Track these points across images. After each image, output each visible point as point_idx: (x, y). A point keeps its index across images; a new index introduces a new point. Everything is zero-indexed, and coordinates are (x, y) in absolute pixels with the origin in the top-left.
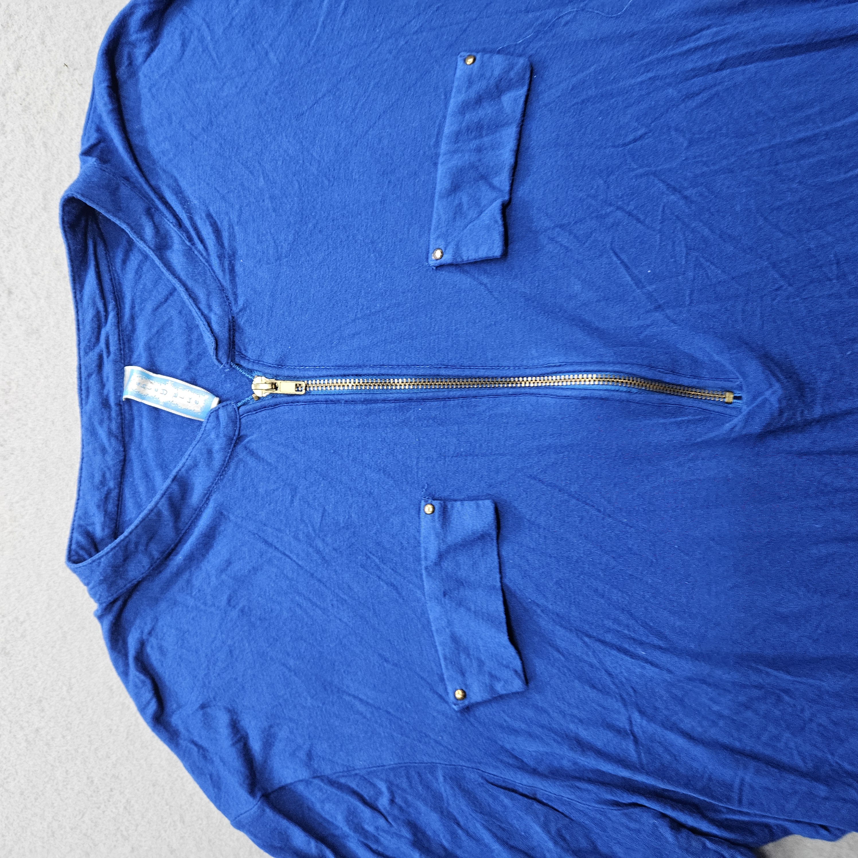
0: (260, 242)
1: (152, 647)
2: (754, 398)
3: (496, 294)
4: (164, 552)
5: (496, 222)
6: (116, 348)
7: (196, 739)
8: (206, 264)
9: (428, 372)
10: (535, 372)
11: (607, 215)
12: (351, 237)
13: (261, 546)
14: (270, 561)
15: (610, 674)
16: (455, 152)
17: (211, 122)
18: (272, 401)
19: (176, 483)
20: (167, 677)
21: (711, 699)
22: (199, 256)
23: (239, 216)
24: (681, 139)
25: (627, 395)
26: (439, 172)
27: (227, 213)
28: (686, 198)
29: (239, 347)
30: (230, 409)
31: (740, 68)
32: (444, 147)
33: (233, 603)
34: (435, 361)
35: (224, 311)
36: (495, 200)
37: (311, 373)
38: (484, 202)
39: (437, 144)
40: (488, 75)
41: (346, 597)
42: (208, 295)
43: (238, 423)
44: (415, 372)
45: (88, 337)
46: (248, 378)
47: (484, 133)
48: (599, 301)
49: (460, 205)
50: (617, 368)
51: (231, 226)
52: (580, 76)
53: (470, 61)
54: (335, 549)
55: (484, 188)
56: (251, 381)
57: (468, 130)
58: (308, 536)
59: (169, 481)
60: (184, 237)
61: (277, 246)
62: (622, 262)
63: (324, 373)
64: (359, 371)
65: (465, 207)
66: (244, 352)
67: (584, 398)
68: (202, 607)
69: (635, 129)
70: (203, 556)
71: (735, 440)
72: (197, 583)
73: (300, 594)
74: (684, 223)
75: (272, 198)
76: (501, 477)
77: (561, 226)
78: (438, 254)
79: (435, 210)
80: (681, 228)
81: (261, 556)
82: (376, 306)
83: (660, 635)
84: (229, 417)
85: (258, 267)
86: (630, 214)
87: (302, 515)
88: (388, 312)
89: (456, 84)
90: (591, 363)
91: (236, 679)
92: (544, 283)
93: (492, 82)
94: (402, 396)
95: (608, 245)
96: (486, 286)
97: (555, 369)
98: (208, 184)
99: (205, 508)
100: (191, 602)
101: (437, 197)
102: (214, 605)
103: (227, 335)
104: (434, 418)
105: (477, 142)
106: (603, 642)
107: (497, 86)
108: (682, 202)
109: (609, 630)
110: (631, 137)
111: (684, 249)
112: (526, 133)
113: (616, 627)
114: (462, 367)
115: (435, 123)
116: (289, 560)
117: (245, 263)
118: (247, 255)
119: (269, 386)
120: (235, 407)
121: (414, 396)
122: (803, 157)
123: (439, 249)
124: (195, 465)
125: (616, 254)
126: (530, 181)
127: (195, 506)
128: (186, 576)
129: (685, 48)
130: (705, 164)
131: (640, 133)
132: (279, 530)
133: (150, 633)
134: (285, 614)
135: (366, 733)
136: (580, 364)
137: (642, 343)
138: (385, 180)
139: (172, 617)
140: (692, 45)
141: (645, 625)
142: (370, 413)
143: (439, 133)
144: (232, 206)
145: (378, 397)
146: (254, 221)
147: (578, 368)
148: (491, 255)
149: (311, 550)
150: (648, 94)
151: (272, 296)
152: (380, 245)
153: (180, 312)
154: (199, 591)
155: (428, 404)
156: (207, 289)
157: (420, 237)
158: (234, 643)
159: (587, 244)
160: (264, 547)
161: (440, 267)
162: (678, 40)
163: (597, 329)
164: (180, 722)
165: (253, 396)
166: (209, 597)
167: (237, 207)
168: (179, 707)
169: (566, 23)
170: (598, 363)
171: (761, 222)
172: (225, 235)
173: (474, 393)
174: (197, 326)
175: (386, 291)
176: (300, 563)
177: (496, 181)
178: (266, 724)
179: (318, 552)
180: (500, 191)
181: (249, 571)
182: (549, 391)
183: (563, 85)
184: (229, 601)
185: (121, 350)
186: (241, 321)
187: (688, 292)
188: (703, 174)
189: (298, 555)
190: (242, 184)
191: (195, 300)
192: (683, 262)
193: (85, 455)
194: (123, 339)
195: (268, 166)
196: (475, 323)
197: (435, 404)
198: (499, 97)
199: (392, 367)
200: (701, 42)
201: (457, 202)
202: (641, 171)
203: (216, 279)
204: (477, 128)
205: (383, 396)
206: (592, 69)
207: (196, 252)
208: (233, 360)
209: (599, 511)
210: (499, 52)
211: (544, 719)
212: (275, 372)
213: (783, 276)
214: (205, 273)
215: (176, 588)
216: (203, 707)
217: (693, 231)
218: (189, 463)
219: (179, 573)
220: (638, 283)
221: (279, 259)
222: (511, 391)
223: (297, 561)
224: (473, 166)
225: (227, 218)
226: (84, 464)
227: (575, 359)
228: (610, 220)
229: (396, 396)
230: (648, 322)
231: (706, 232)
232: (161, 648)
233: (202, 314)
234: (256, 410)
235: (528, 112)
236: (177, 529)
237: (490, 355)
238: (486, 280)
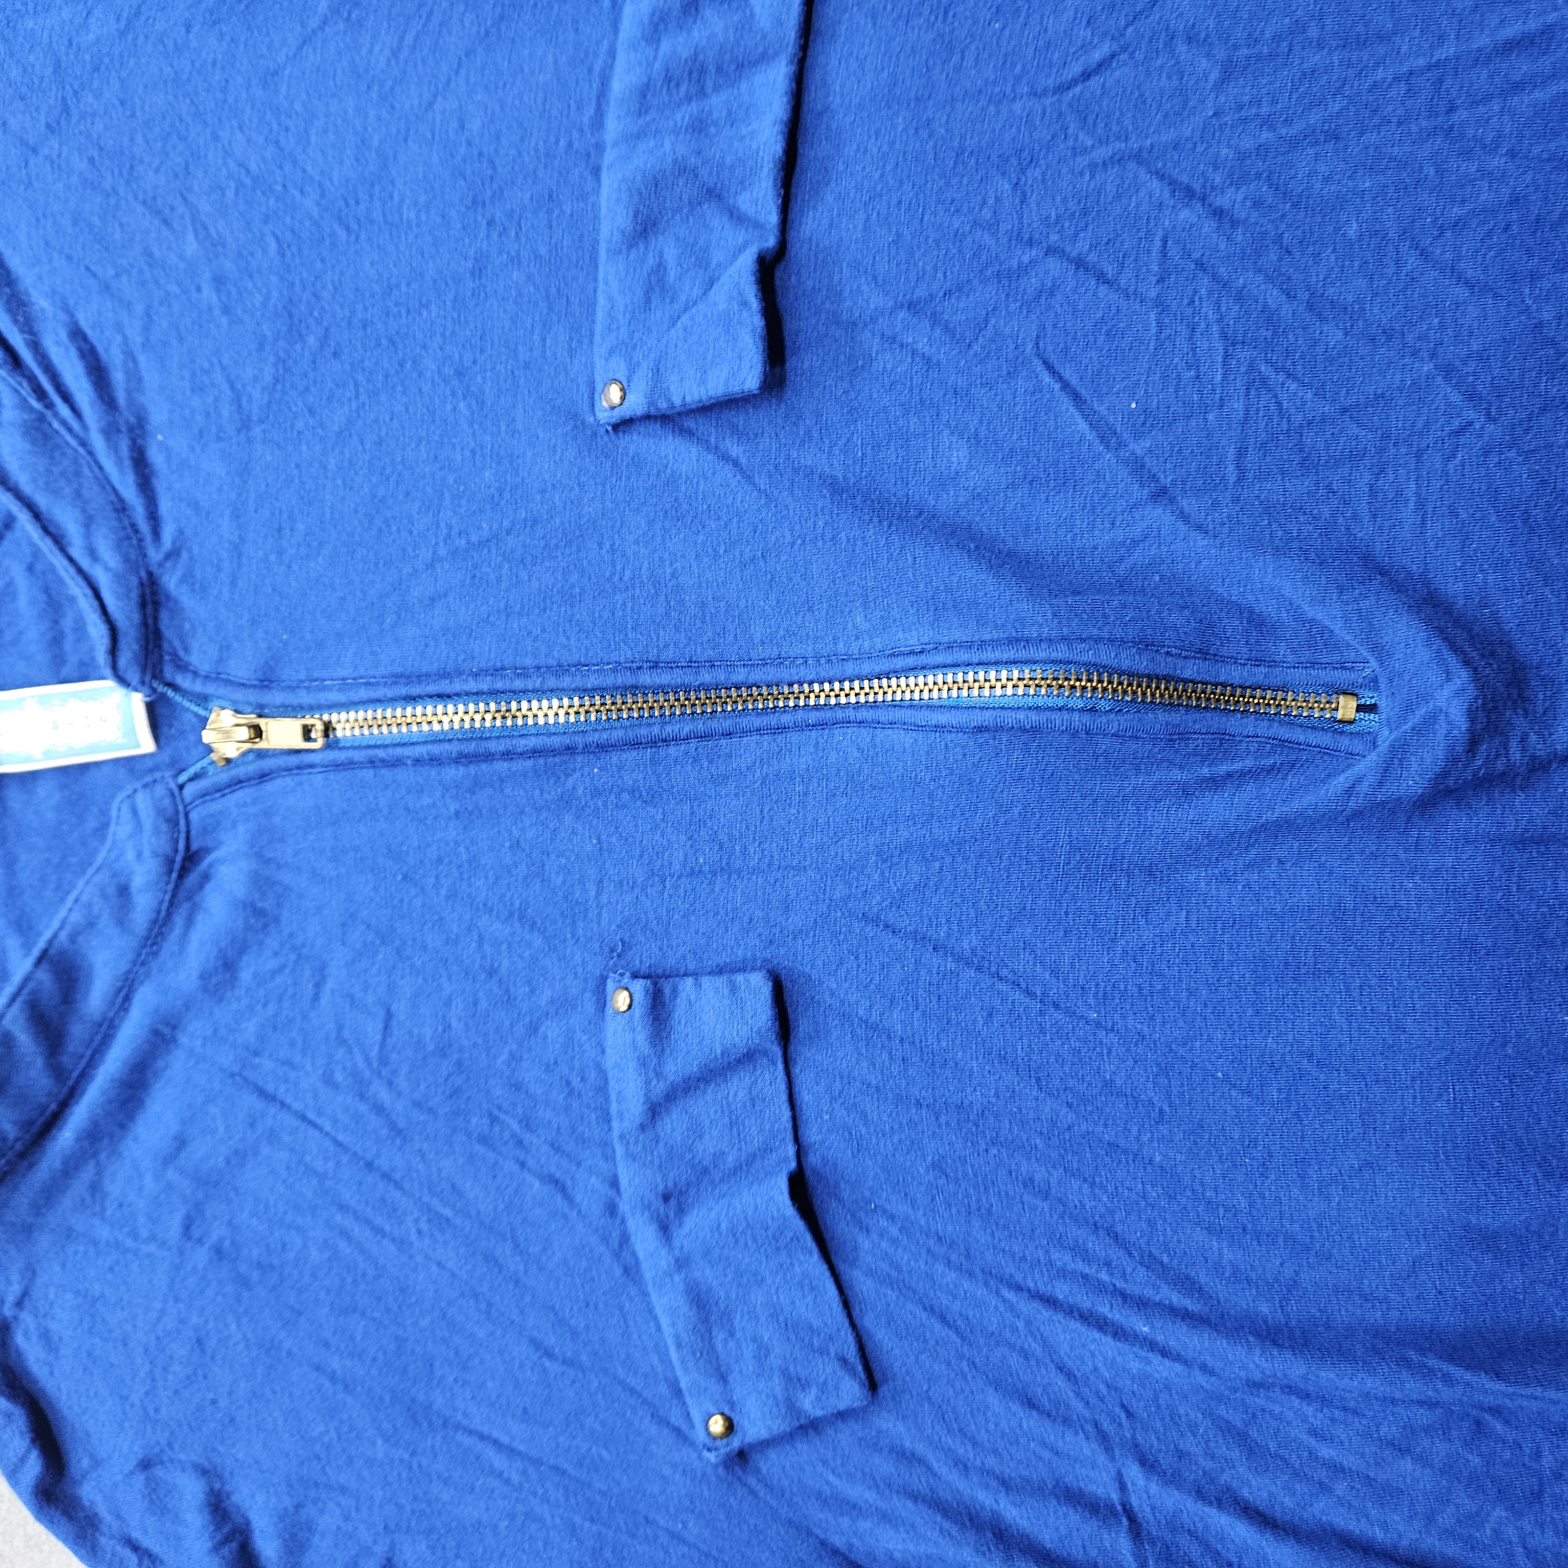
0: (198, 389)
1: (26, 1334)
2: (1408, 709)
3: (762, 482)
4: (30, 1123)
5: (745, 304)
7: (136, 1535)
8: (81, 450)
9: (609, 681)
10: (866, 668)
11: (1023, 270)
12: (408, 366)
13: (250, 1101)
14: (272, 1136)
15: (1069, 1375)
16: (640, 135)
17: (66, 109)
18: (253, 767)
19: (45, 966)
20: (64, 1398)
21: (1314, 1432)
22: (63, 431)
23: (146, 329)
24: (1204, 64)
25: (1086, 718)
26: (605, 190)
27: (118, 327)
28: (1218, 213)
29: (170, 642)
30: (160, 790)
32: (613, 126)
33: (196, 1232)
34: (625, 654)
35: (126, 559)
36: (741, 249)
37: (334, 696)
38: (717, 256)
39: (598, 122)
41: (447, 1212)
42: (88, 523)
43: (182, 822)
44: (578, 682)
46: (196, 715)
47: (709, 84)
48: (1012, 486)
49: (660, 267)
50: (1061, 652)
51: (130, 356)
54: (417, 1104)
55: (717, 220)
56: (204, 721)
57: (668, 79)
58: (355, 1074)
59: (28, 963)
60: (25, 390)
61: (237, 399)
62: (1066, 386)
63: (363, 694)
64: (444, 686)
65: (672, 273)
66: (181, 653)
67: (980, 729)
68: (129, 1243)
69: (1085, 47)
70: (122, 1126)
71: (1357, 814)
72: (113, 1188)
73: (343, 1208)
74: (1215, 277)
75: (219, 281)
76: (795, 921)
77: (912, 306)
78: (614, 393)
79: (601, 286)
80: (1210, 293)
81: (252, 1125)
82: (480, 528)
83: (1188, 1284)
84: (160, 811)
85: (198, 449)
86: (1079, 263)
87: (340, 1028)
88: (511, 542)
90: (995, 643)
91: (214, 1402)
92: (877, 447)
94: (548, 741)
95: (1029, 347)
96: (736, 463)
97: (911, 661)
98: (69, 258)
99: (122, 1020)
100: (104, 1233)
101: (603, 255)
102: (153, 1237)
103: (136, 617)
104: (633, 791)
105: (693, 108)
106: (1050, 1302)
108: (1209, 226)
109: (1063, 1273)
110: (1076, 69)
111: (1219, 346)
112: (814, 78)
113: (1080, 1266)
114: (692, 664)
115: (590, 70)
116: (316, 1133)
117: (171, 443)
118: (171, 422)
119: (244, 733)
120: (173, 786)
121: (579, 740)
122: (1517, 87)
123: (615, 380)
124: (91, 924)
125: (1049, 367)
126: (829, 198)
127: (97, 1017)
128: (87, 1174)
130: (1267, 123)
131: (1097, 56)
132: (288, 1063)
133: (19, 1304)
134: (315, 1255)
135: (512, 1516)
136: (968, 645)
137: (1123, 585)
138: (480, 218)
139: (64, 1266)
141: (1150, 1262)
142: (476, 785)
143: (602, 95)
144: (129, 306)
145: (493, 746)
146: (181, 339)
147: (963, 656)
148: (736, 388)
149: (363, 1108)
151: (236, 516)
152: (479, 378)
153: (30, 568)
154: (121, 1205)
155: (614, 758)
156: (84, 511)
157: (571, 352)
158: (206, 1321)
159: (977, 348)
160: (258, 1104)
161: (623, 425)
163: (1011, 554)
164: (98, 1499)
165: (213, 756)
166: (142, 1220)
167: (139, 309)
168: (97, 1463)
170: (1011, 641)
171: (1412, 261)
172: (118, 377)
173: (727, 724)
174: (72, 600)
175: (501, 492)
176: (341, 1138)
177: (744, 202)
178: (288, 1502)
179: (379, 1109)
180: (757, 225)
181: (228, 1161)
182: (899, 714)
184: (187, 1229)
186: (171, 581)
187: (1231, 453)
188: (1261, 150)
189: (335, 1121)
190: (148, 253)
191: (59, 541)
192: (1219, 378)
195: (204, 206)
196: (716, 555)
197: (631, 756)
199: (523, 673)
201: (651, 261)
202: (1103, 153)
203: (105, 483)
204: (690, 73)
205: (502, 746)
207: (56, 425)
208: (157, 675)
209: (1029, 993)
211: (920, 1481)
212: (252, 696)
213: (1472, 396)
214: (78, 474)
215: (67, 1201)
216: (146, 1465)
217: (1240, 297)
218: (76, 917)
219: (71, 1167)
220: (1107, 435)
221: (245, 425)
222: (813, 717)
223: (333, 1133)
224: (682, 169)
225: (119, 339)
227: (958, 635)
228: (1032, 283)
229: (532, 742)
230: (1137, 531)
231: (1274, 297)
232: (45, 1336)
233: (80, 571)
234: (221, 790)
235: (817, 24)
236: (57, 1071)
237: (758, 632)
238: (735, 450)
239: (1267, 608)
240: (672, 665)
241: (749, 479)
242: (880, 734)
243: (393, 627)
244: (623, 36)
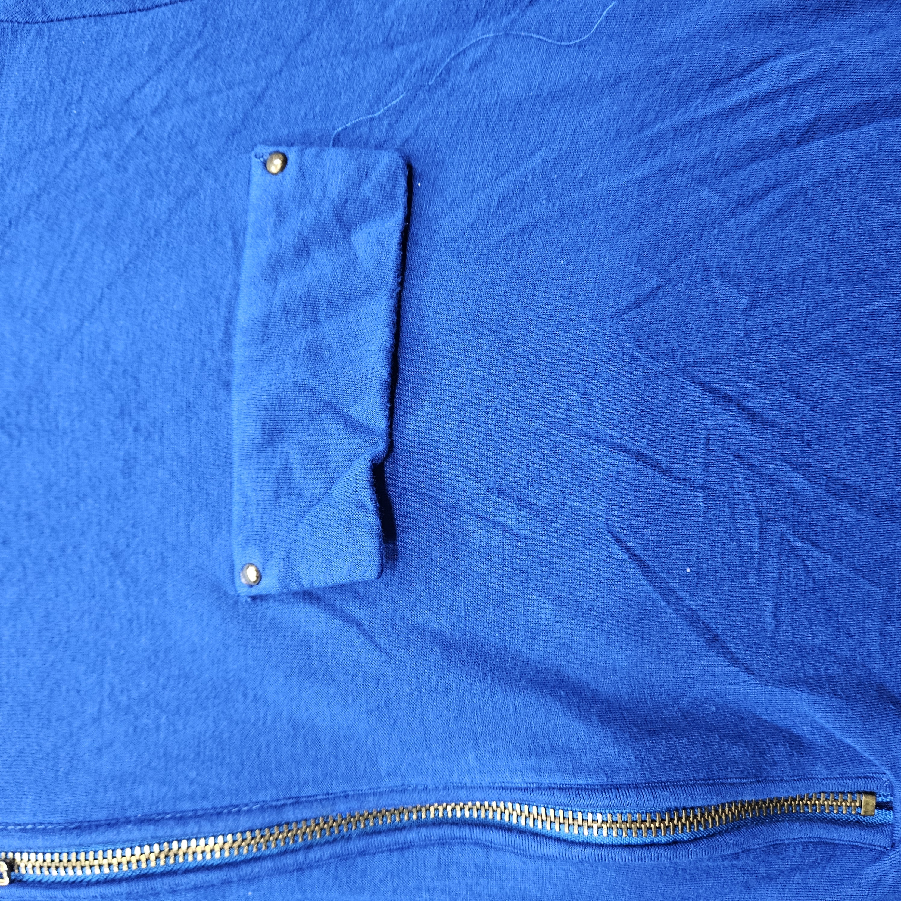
3: (382, 641)
5: (362, 506)
12: (70, 550)
16: (263, 361)
24: (734, 294)
26: (235, 406)
28: (752, 416)
31: (848, 135)
32: (239, 352)
34: (271, 792)
36: (356, 456)
37: (17, 841)
38: (335, 459)
39: (227, 343)
40: (317, 194)
44: (231, 826)
47: (322, 316)
49: (287, 469)
52: (514, 175)
53: (276, 165)
55: (333, 428)
57: (286, 312)
62: (633, 555)
65: (297, 473)
69: (637, 281)
74: (751, 467)
77: (500, 492)
78: (251, 574)
79: (236, 485)
80: (747, 478)
82: (139, 685)
86: (639, 456)
89: (251, 217)
92: (477, 607)
93: (327, 206)
95: (601, 524)
96: (359, 625)
101: (236, 457)
105: (309, 334)
107: (339, 217)
108: (743, 426)
110: (629, 297)
111: (755, 520)
112: (411, 304)
114: (329, 796)
115: (218, 300)
121: (235, 874)
123: (252, 564)
125: (617, 540)
126: (428, 405)
129: (731, 101)
131: (646, 287)
138: (127, 425)
140: (745, 94)
143: (229, 321)
145: (159, 885)
148: (357, 577)
150: (659, 202)
152: (133, 561)
157: (212, 537)
159: (557, 525)
161: (260, 598)
162: (713, 86)
169: (475, 65)
173: (360, 845)
175: (156, 653)
177: (357, 411)
180: (369, 431)
183: (480, 198)
187: (770, 607)
192: (756, 547)
198: (347, 237)
200: (764, 87)
201: (278, 464)
204: (305, 306)
205: (166, 885)
206: (537, 160)
210: (337, 142)
220: (668, 595)
222: (434, 834)
229: (193, 880)
235: (410, 262)
237: (384, 764)
238: (359, 614)
239: (804, 731)
240: (311, 800)
241: (371, 638)
242: (493, 855)
243: (67, 774)
244: (245, 276)
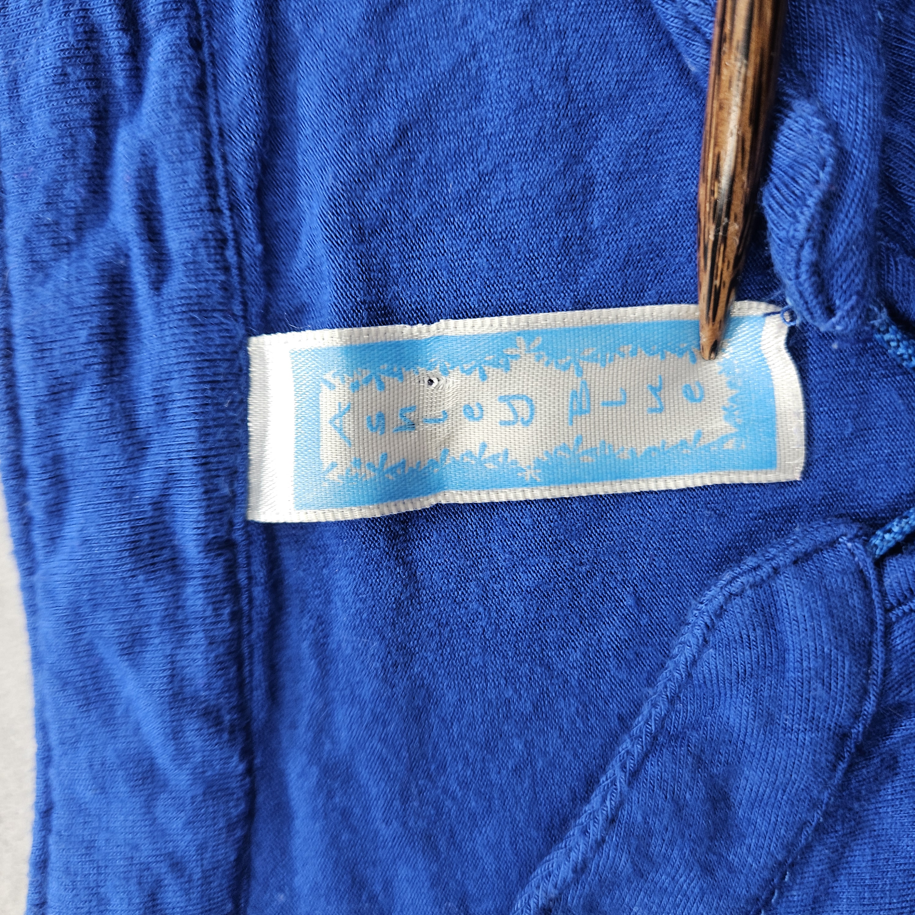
6: (193, 234)
43: (878, 652)
45: (43, 178)
185: (222, 243)
193: (56, 796)
194: (229, 182)
226: (52, 839)
